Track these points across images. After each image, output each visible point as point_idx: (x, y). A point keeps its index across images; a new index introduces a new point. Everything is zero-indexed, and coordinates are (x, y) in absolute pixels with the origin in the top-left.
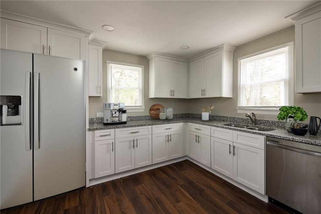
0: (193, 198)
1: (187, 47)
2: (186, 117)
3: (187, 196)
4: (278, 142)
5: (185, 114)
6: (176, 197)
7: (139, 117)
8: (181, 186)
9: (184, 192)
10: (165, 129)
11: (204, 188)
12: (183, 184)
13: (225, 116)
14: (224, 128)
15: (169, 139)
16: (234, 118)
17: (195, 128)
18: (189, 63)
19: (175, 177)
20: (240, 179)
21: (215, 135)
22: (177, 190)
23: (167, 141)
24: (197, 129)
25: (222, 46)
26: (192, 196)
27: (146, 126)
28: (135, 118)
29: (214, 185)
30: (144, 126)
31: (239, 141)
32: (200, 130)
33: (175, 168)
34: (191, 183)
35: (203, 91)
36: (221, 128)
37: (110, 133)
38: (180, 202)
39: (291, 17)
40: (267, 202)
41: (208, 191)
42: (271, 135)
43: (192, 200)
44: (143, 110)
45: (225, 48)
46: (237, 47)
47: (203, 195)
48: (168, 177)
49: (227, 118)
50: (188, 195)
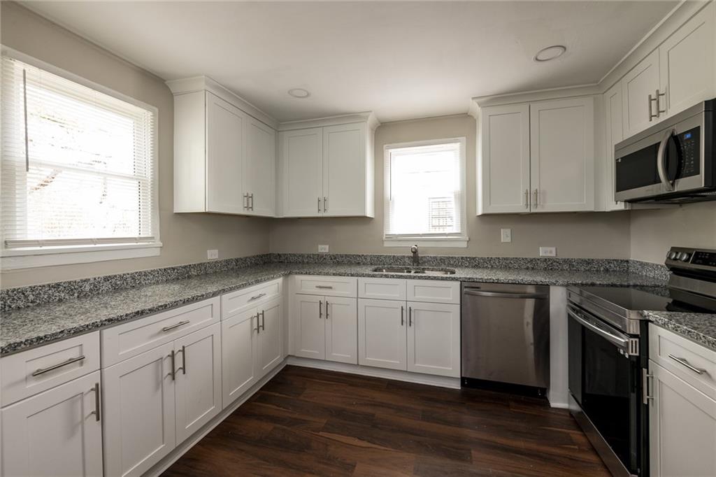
0: (369, 442)
1: (306, 94)
2: (265, 263)
3: (355, 444)
4: (478, 288)
5: (261, 256)
6: (339, 459)
7: (146, 275)
8: (325, 429)
9: (344, 441)
10: (249, 301)
11: (370, 410)
12: (326, 424)
13: (360, 254)
14: (388, 277)
15: (259, 324)
16: (379, 257)
17: (317, 287)
18: (279, 131)
19: (296, 416)
20: (420, 367)
21: (368, 294)
22: (327, 445)
23: (256, 331)
24: (320, 287)
25: (367, 114)
26: (364, 440)
27: (207, 298)
28: (129, 280)
29: (379, 396)
30: (201, 300)
31: (418, 297)
32: (330, 288)
33: (277, 394)
34: (339, 413)
35: (322, 202)
36: (381, 277)
37: (81, 351)
38: (355, 466)
39: (478, 100)
40: (460, 388)
41: (380, 413)
42: (469, 279)
43: (371, 448)
44: (157, 252)
45: (371, 120)
46: (382, 123)
47: (380, 426)
48: (278, 426)
49: (365, 257)
50: (356, 442)
